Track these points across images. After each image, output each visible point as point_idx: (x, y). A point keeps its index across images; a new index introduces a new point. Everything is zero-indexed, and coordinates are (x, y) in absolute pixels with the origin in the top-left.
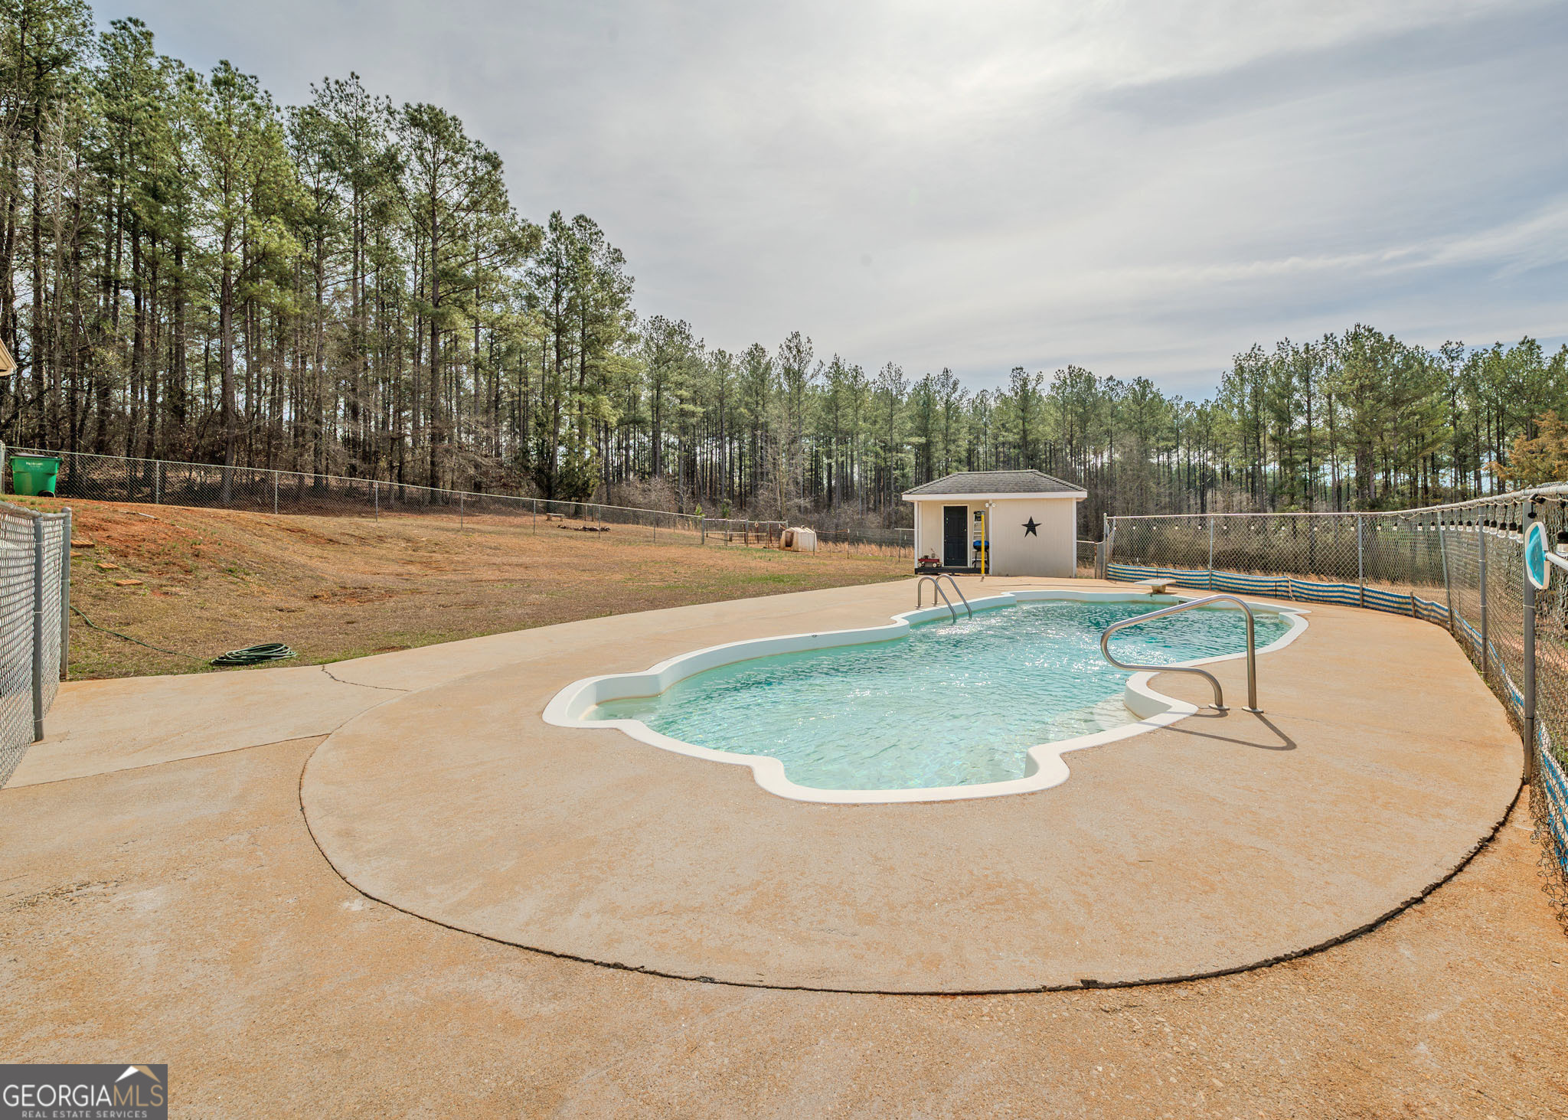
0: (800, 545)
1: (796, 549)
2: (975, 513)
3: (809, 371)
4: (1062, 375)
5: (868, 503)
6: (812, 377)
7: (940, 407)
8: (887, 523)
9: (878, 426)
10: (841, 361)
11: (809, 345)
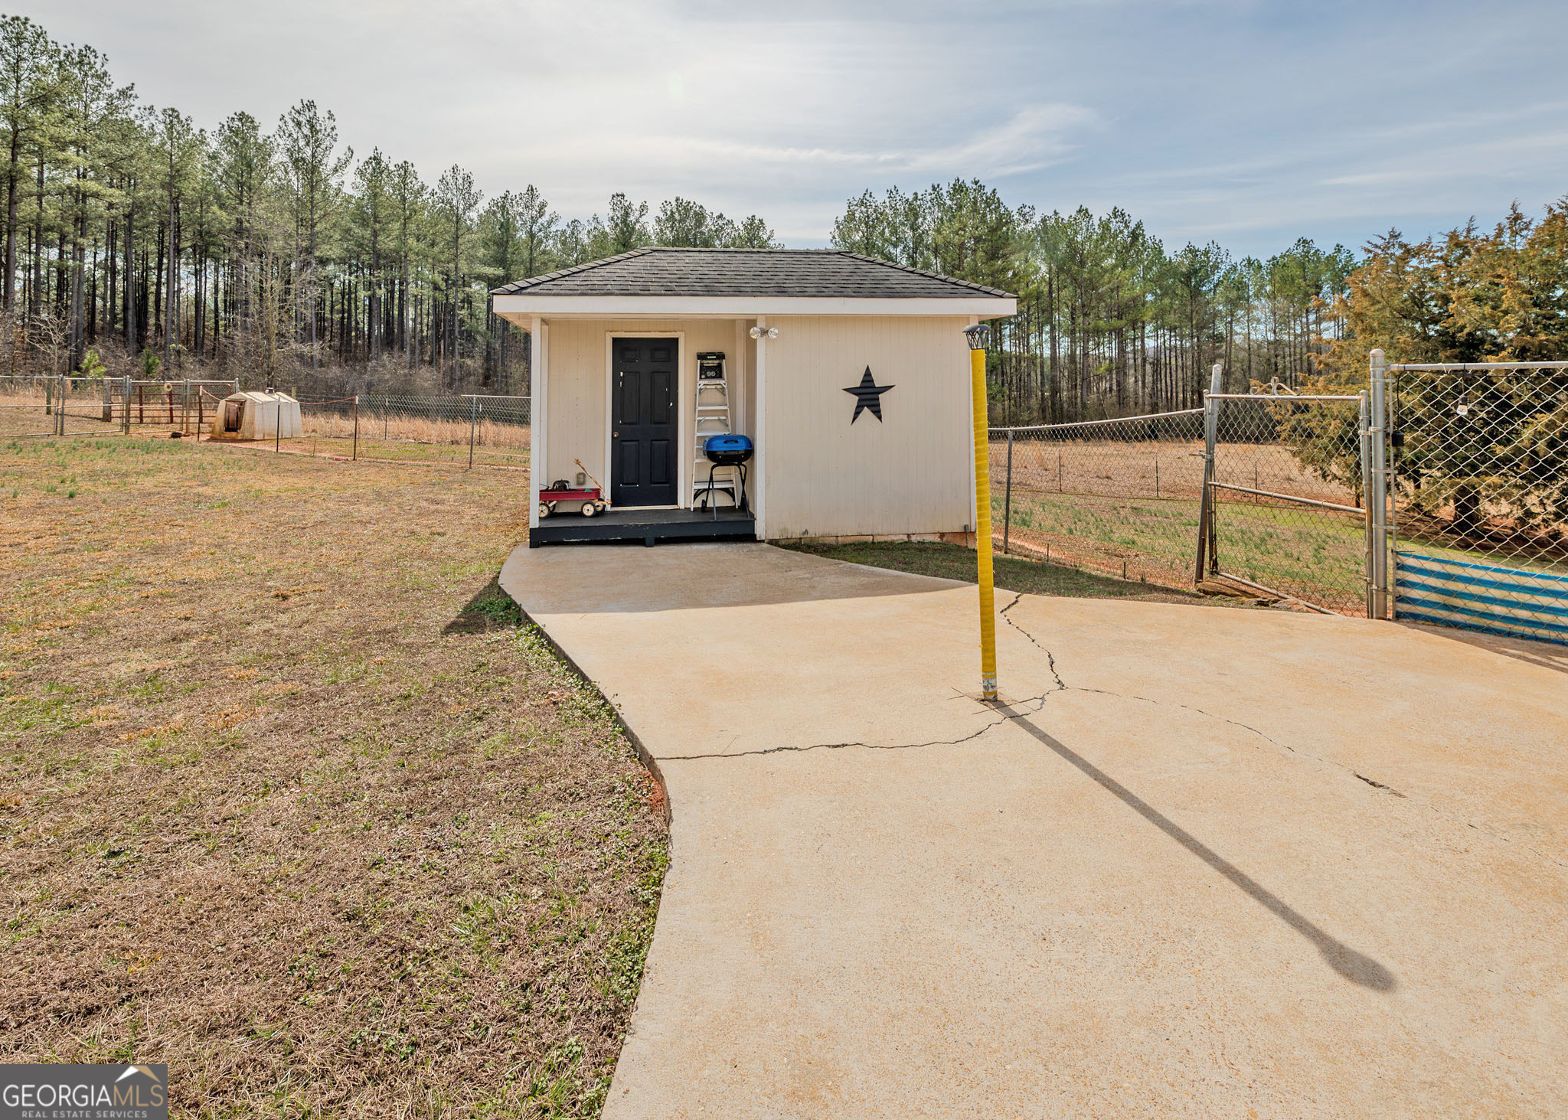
0: (258, 425)
1: (248, 435)
2: (701, 357)
3: (331, 161)
4: (669, 208)
5: (422, 353)
6: (336, 170)
7: (522, 235)
8: (447, 380)
9: (436, 249)
10: (384, 158)
11: (331, 123)
